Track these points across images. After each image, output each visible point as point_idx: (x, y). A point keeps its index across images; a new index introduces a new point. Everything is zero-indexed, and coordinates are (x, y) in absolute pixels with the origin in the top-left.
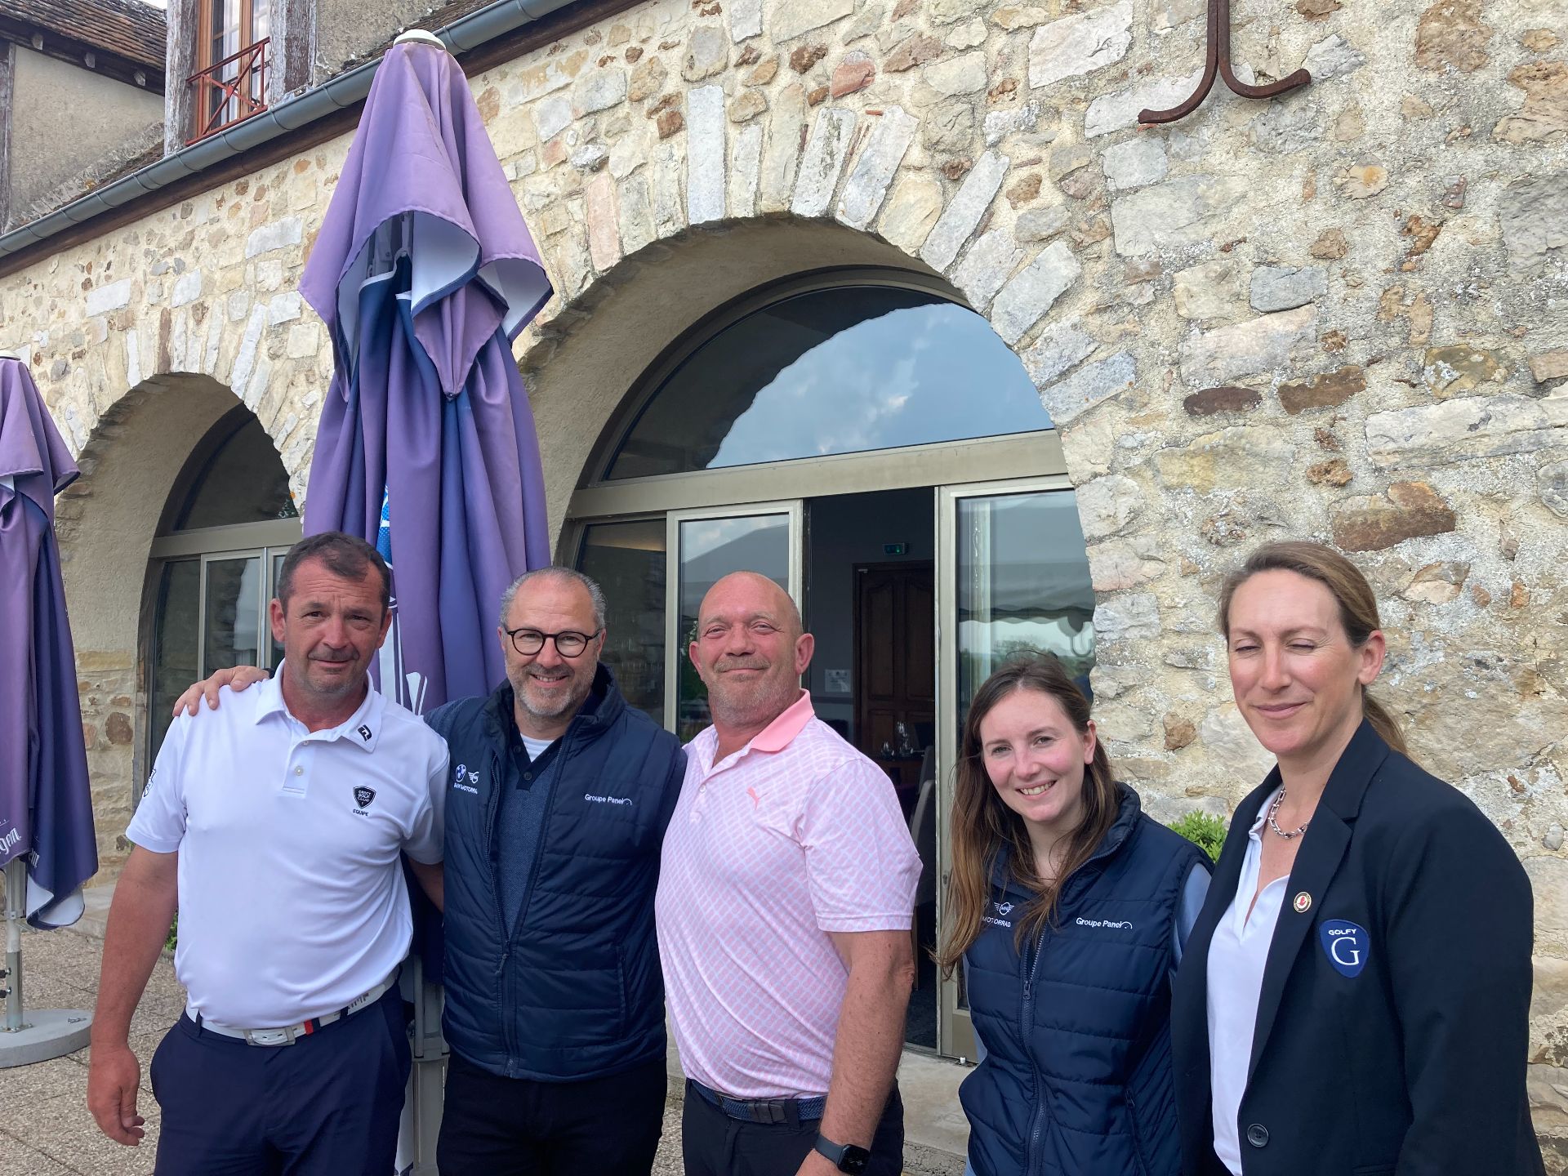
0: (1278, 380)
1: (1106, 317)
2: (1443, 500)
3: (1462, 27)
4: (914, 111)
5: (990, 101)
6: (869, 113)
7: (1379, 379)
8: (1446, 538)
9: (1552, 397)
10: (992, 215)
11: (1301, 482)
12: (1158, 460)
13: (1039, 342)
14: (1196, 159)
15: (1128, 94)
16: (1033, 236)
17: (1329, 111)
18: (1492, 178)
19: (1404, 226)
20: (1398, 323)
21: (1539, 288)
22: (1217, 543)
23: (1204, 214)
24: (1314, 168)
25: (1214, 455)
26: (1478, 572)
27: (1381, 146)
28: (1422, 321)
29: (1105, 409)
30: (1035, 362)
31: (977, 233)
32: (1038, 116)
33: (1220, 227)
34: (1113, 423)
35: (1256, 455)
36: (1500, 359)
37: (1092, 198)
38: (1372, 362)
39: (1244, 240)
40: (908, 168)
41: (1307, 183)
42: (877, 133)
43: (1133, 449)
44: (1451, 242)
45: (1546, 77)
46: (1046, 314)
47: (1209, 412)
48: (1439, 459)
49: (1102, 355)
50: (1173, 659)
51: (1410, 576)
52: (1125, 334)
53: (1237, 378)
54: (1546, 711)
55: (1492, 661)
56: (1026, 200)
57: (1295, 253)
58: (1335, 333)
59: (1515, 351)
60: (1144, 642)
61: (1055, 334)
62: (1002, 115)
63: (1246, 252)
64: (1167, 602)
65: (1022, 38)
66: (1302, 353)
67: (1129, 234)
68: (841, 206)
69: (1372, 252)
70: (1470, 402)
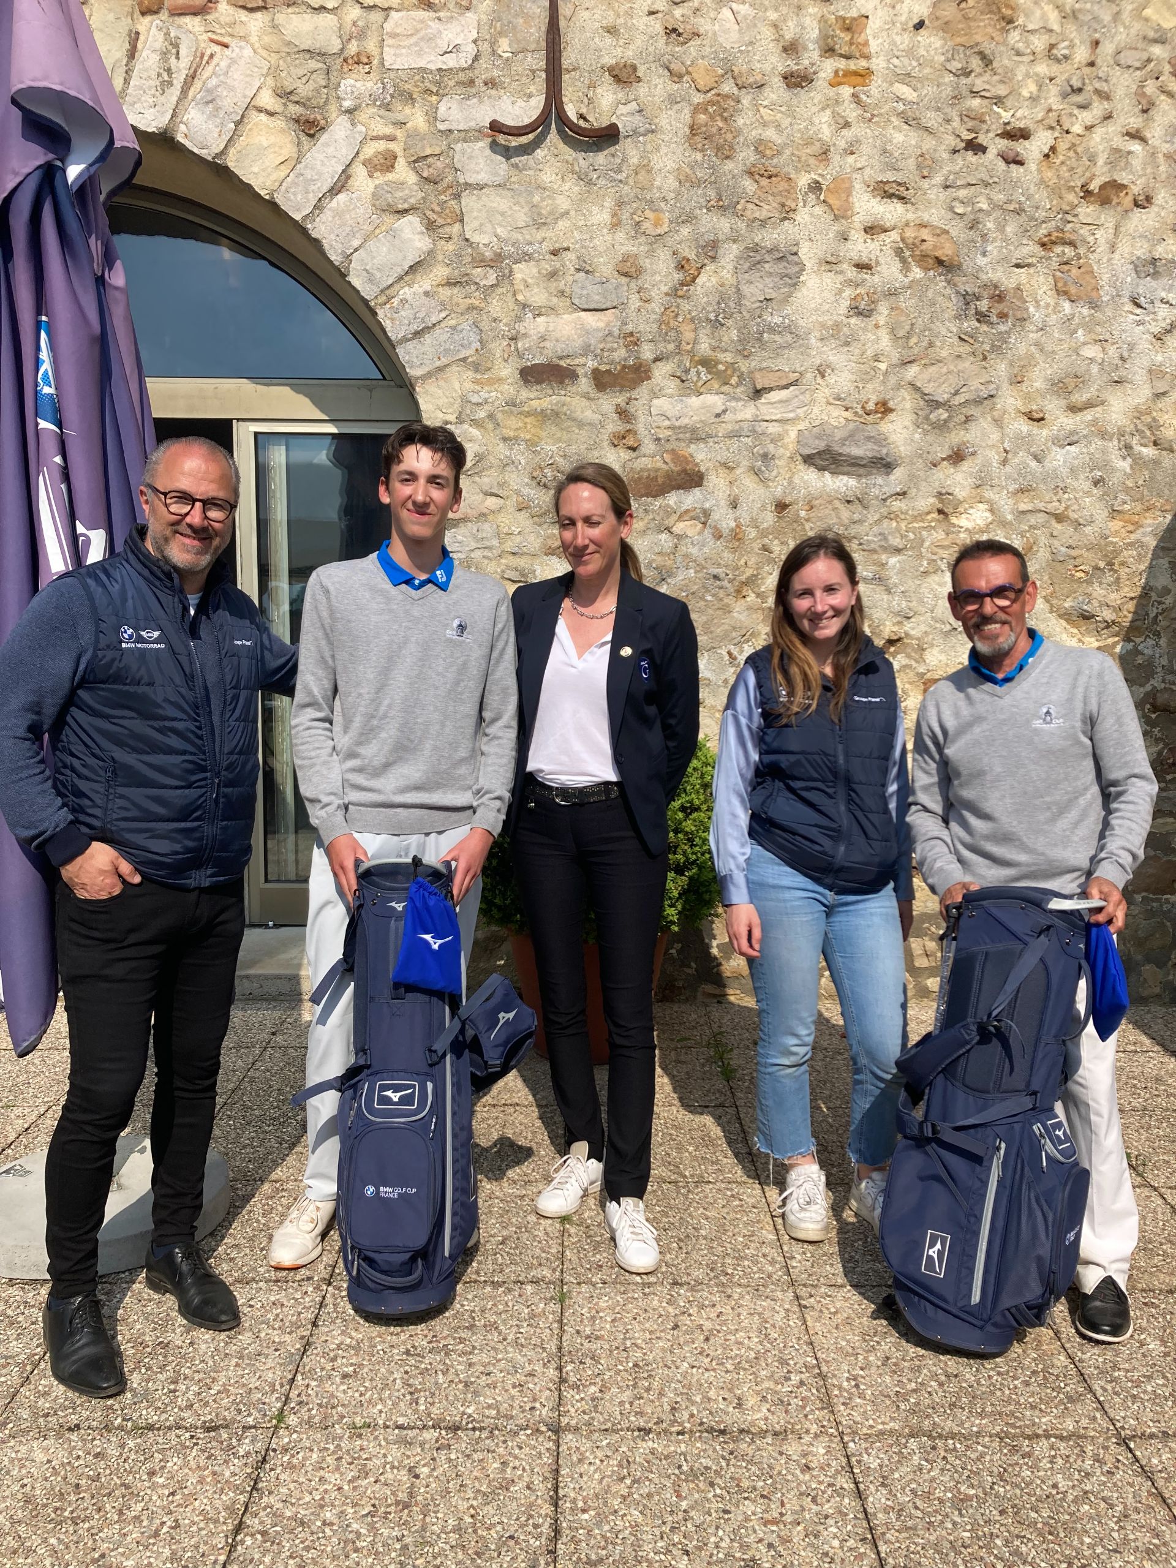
0: (591, 364)
1: (456, 290)
2: (697, 465)
3: (721, 124)
4: (264, 53)
5: (346, 69)
6: (212, 41)
7: (661, 373)
8: (697, 491)
9: (763, 400)
10: (349, 177)
11: (606, 444)
12: (499, 416)
13: (395, 302)
14: (531, 172)
15: (475, 100)
16: (389, 205)
17: (631, 161)
18: (734, 241)
19: (679, 263)
20: (673, 334)
21: (758, 324)
22: (545, 486)
23: (539, 223)
24: (620, 204)
25: (546, 417)
26: (715, 516)
27: (664, 199)
28: (688, 335)
29: (455, 368)
30: (392, 319)
31: (335, 190)
32: (392, 96)
33: (548, 234)
34: (460, 381)
35: (575, 420)
36: (734, 370)
37: (444, 184)
38: (656, 360)
39: (567, 249)
40: (260, 110)
41: (614, 215)
42: (223, 64)
43: (478, 404)
44: (706, 280)
45: (770, 177)
46: (401, 278)
47: (539, 382)
48: (696, 435)
49: (453, 322)
50: (509, 574)
51: (675, 517)
52: (471, 308)
53: (561, 358)
54: (749, 608)
55: (723, 576)
56: (381, 171)
57: (605, 267)
58: (631, 334)
59: (744, 366)
60: (486, 561)
61: (409, 297)
62: (358, 84)
63: (570, 259)
64: (505, 530)
65: (376, 17)
66: (609, 346)
67: (476, 224)
68: (183, 127)
69: (658, 278)
70: (716, 397)
